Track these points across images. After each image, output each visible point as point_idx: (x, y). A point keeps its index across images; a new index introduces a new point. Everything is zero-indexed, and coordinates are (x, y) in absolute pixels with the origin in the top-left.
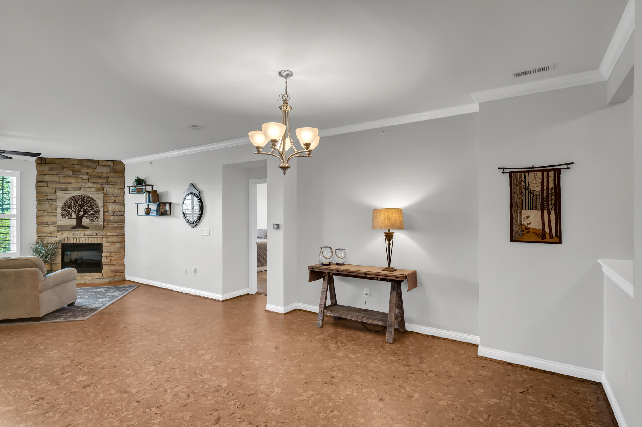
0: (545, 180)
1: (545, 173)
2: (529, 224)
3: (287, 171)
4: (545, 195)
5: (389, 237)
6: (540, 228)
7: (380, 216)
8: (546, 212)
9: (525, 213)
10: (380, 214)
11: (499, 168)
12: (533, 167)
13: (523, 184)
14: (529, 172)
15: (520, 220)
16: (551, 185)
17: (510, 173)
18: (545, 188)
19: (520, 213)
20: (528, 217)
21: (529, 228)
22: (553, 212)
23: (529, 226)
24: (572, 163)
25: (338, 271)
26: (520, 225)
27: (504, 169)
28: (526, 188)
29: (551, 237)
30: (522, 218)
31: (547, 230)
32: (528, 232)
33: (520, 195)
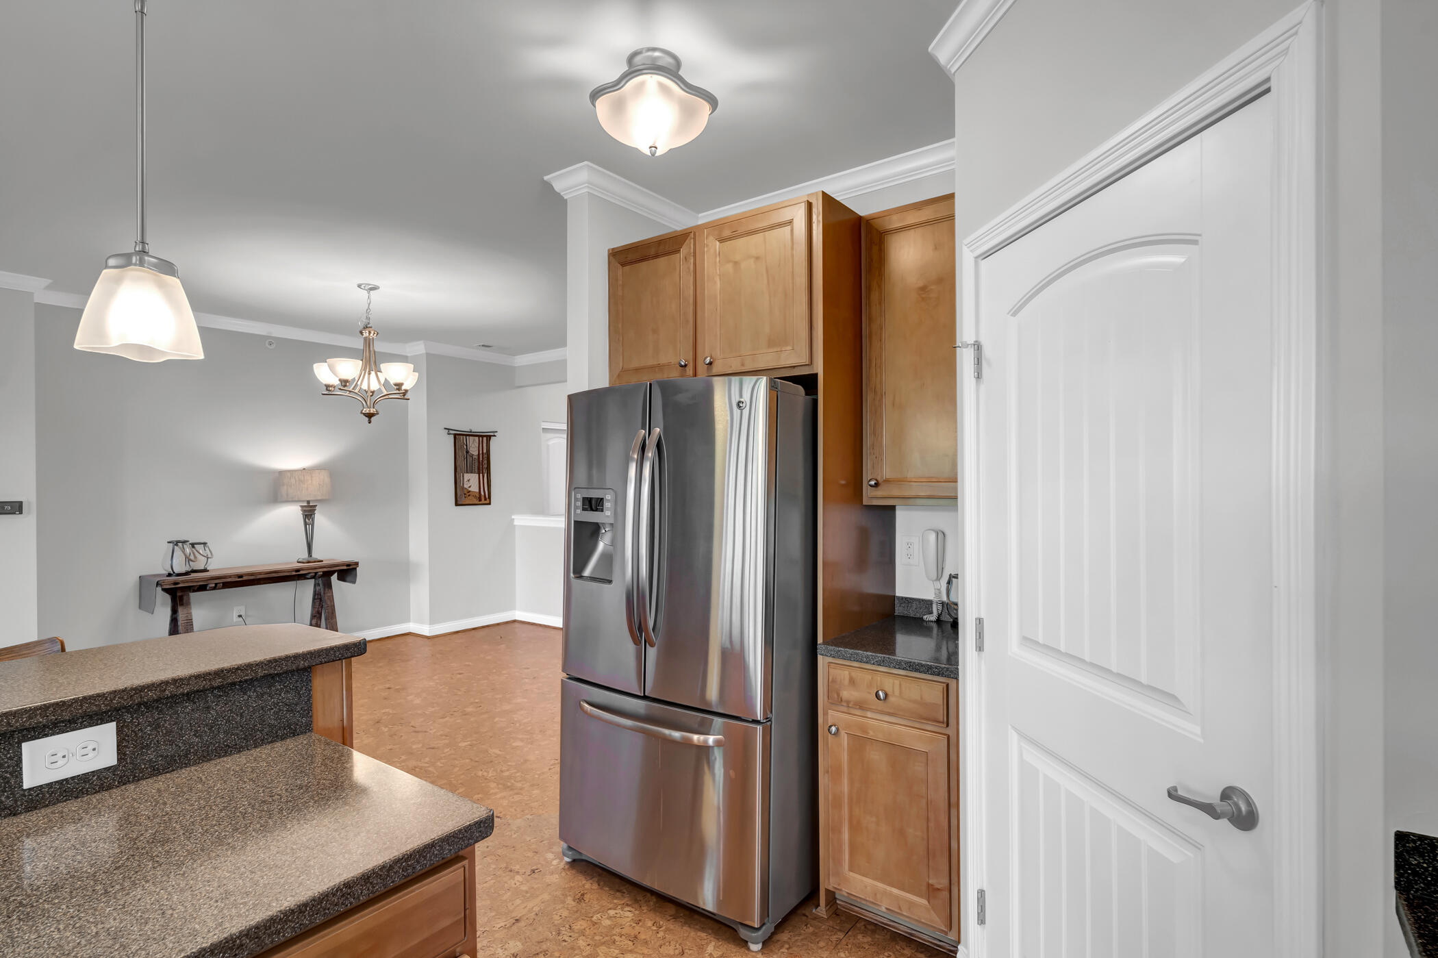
0: (481, 445)
1: (481, 438)
2: (470, 487)
3: (373, 419)
4: (481, 459)
5: (309, 513)
6: (478, 491)
7: (312, 480)
8: (481, 475)
9: (467, 476)
10: (312, 477)
11: (445, 429)
12: (471, 432)
13: (465, 447)
14: (469, 435)
15: (463, 484)
16: (485, 451)
17: (455, 435)
18: (481, 452)
19: (463, 476)
20: (469, 481)
21: (469, 492)
22: (486, 475)
23: (470, 489)
24: (496, 432)
25: (240, 576)
26: (463, 488)
27: (449, 429)
28: (467, 452)
29: (485, 500)
30: (465, 480)
31: (482, 493)
32: (469, 495)
33: (463, 458)
